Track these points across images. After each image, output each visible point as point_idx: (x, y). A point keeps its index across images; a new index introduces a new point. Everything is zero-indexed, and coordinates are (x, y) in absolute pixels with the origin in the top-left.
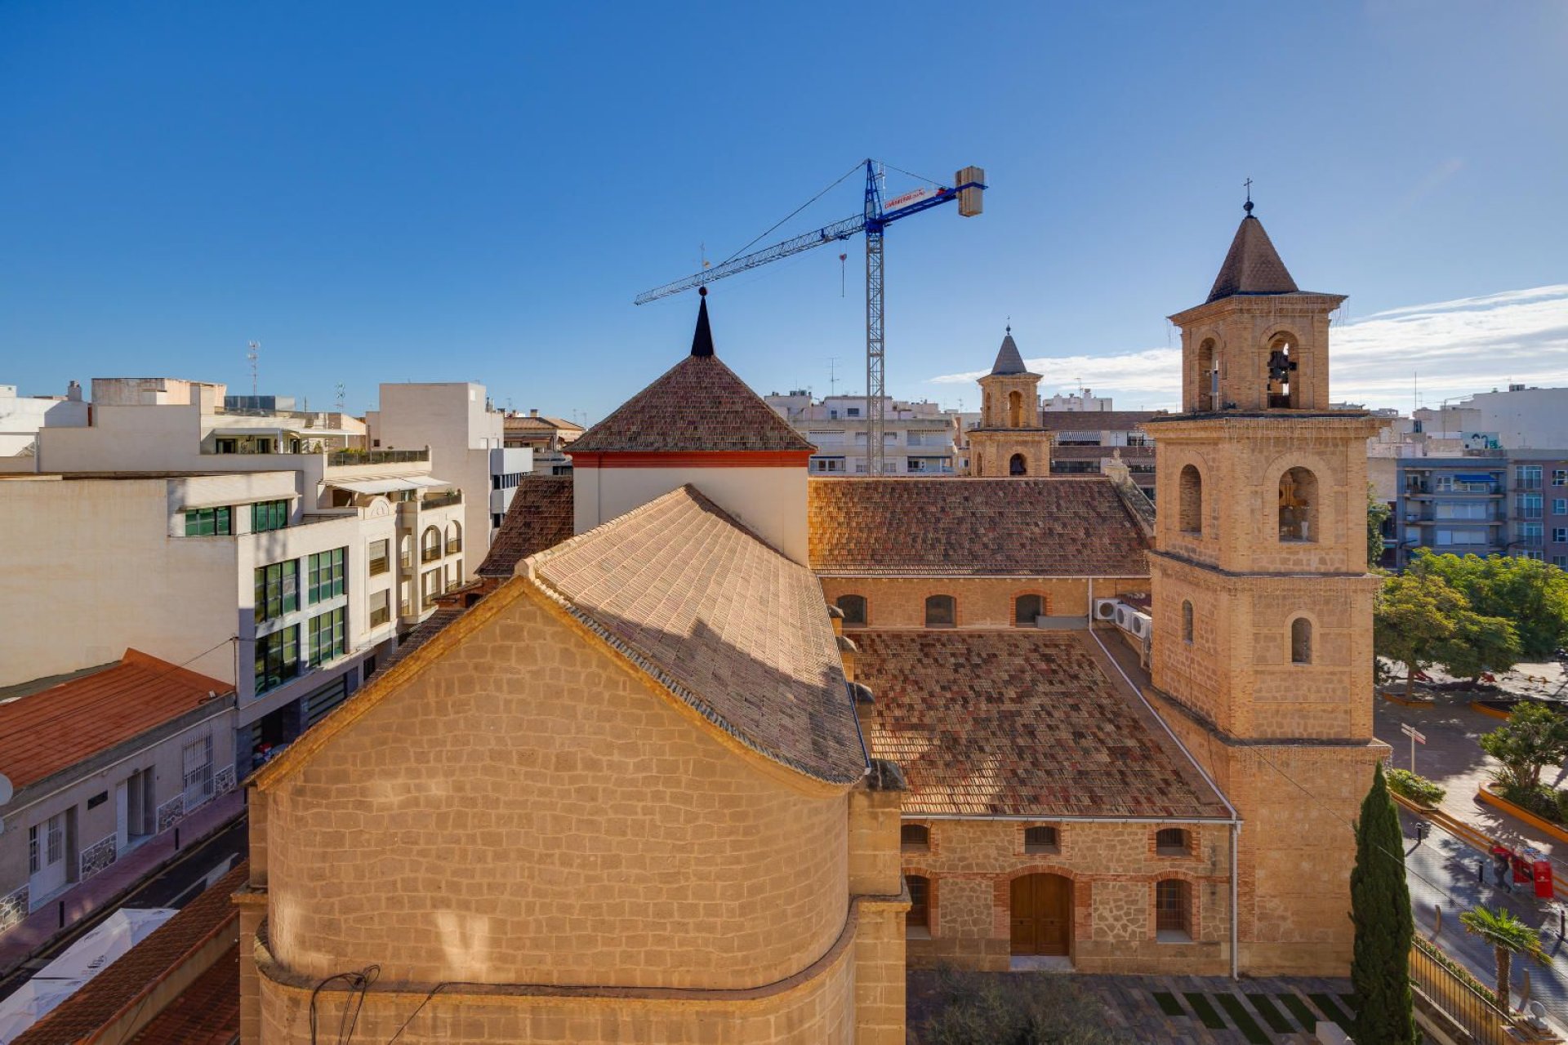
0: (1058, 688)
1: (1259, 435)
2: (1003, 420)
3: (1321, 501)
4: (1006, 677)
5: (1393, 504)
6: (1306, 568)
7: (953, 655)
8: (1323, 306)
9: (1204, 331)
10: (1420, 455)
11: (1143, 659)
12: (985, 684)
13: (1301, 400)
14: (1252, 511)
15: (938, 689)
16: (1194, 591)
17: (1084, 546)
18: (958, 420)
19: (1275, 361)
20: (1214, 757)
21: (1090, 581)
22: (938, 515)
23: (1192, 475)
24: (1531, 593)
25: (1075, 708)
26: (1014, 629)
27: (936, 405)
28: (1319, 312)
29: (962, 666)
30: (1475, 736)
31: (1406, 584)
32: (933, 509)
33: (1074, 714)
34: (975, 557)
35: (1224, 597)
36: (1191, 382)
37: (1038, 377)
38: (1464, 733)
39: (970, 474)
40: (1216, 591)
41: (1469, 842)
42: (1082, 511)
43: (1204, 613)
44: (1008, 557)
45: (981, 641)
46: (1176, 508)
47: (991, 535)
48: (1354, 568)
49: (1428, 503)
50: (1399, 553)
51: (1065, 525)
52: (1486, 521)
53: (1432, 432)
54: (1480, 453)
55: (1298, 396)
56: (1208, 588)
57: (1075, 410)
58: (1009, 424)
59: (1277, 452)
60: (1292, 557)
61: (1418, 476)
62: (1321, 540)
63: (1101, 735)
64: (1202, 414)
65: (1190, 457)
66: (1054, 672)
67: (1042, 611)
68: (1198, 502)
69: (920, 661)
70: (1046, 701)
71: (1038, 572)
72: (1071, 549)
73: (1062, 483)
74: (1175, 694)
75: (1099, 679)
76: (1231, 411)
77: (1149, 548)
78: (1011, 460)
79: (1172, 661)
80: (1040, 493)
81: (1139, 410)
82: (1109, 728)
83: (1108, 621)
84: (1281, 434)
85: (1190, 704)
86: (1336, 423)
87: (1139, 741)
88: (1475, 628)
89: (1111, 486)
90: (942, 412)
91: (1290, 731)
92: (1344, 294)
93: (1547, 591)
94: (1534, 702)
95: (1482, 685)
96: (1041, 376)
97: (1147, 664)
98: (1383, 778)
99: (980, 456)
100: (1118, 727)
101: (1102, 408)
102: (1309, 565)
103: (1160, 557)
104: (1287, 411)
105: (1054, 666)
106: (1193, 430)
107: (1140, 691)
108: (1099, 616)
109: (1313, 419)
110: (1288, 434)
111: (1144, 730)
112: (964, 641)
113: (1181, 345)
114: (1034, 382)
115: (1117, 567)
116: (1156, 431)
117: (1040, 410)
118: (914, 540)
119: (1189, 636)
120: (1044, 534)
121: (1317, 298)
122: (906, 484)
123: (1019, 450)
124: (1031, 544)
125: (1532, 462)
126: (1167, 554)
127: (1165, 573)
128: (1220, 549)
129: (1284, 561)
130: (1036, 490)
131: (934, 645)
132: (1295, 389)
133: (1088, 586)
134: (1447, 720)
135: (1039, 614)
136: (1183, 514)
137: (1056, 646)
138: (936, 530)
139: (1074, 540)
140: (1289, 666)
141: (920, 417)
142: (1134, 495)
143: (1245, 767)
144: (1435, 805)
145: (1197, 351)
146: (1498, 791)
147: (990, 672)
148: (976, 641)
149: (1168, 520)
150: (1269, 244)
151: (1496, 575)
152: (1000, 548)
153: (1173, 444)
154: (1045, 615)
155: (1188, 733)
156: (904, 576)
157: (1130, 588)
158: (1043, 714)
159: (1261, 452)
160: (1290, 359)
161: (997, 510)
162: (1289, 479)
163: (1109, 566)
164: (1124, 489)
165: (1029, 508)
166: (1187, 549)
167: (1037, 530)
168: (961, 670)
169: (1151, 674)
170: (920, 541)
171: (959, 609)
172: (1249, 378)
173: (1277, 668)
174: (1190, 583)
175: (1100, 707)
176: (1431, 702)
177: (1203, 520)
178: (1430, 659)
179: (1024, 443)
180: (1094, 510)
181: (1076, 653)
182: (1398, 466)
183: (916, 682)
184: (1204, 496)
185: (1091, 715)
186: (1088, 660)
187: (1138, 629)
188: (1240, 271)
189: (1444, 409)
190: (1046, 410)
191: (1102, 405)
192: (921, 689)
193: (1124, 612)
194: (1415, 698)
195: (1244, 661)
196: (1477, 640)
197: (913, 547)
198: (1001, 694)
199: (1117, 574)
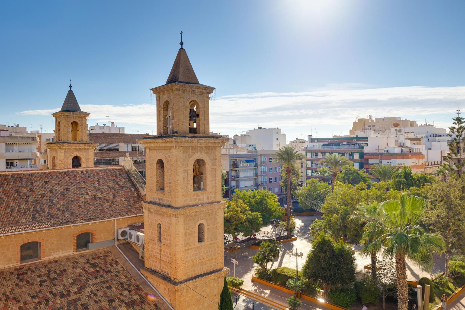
0: (100, 280)
1: (186, 145)
2: (68, 137)
3: (207, 172)
4: (71, 281)
5: (227, 172)
6: (202, 202)
7: (39, 276)
8: (207, 91)
9: (165, 97)
10: (235, 153)
11: (141, 254)
12: (59, 288)
13: (200, 130)
14: (184, 179)
15: (29, 299)
16: (162, 218)
17: (112, 203)
18: (40, 137)
19: (191, 113)
20: (170, 292)
21: (116, 220)
22: (29, 194)
23: (160, 163)
24: (264, 202)
25: (109, 287)
26: (76, 253)
27: (25, 128)
28: (206, 94)
29: (45, 281)
30: (251, 257)
31: (232, 204)
32: (25, 190)
33: (108, 291)
34: (52, 216)
35: (173, 219)
36: (160, 121)
37: (88, 114)
38: (248, 257)
39: (48, 168)
40: (170, 217)
41: (250, 297)
42: (111, 184)
43: (166, 228)
44: (72, 214)
45: (56, 264)
46: (154, 180)
47: (62, 202)
48: (218, 200)
49: (237, 171)
50: (230, 192)
51: (102, 193)
52: (253, 176)
53: (239, 144)
54: (251, 152)
55: (199, 129)
56: (167, 216)
57: (106, 133)
58: (71, 140)
59: (193, 152)
60: (198, 198)
61: (235, 161)
62: (207, 190)
63: (122, 298)
64: (164, 135)
65: (160, 155)
66: (98, 271)
67: (91, 241)
68: (163, 176)
69: (17, 285)
70: (94, 288)
71: (89, 220)
72: (106, 205)
73: (101, 171)
74: (154, 268)
75: (120, 269)
76: (176, 134)
77: (143, 200)
78: (73, 160)
79: (153, 253)
80: (89, 177)
81: (137, 133)
82: (126, 293)
83: (124, 240)
84: (194, 144)
85: (160, 271)
86: (212, 140)
87: (140, 295)
88: (251, 217)
89: (125, 171)
90: (29, 132)
91: (197, 272)
92: (214, 87)
93: (268, 200)
94: (265, 240)
95: (252, 238)
96: (89, 114)
97: (142, 257)
98: (227, 282)
99: (54, 157)
100: (130, 291)
101: (120, 132)
102: (203, 200)
103: (148, 204)
104: (196, 135)
105: (97, 269)
106: (162, 143)
107: (139, 271)
108: (120, 238)
109: (205, 139)
110: (196, 145)
111: (141, 289)
112: (46, 266)
113: (156, 103)
114: (85, 117)
115: (128, 212)
116: (146, 143)
117: (88, 132)
118: (12, 211)
119: (160, 240)
120: (92, 198)
121: (205, 87)
122: (6, 176)
123: (77, 154)
124: (84, 205)
125: (264, 155)
126: (150, 202)
127: (150, 212)
128: (172, 198)
129: (195, 200)
130: (87, 175)
131: (26, 273)
132: (198, 125)
133: (115, 223)
134: (244, 253)
135: (89, 243)
136: (157, 182)
137: (99, 258)
138: (27, 203)
139: (107, 200)
140: (197, 244)
141: (14, 135)
142: (136, 175)
143: (182, 293)
144: (241, 287)
145: (162, 106)
146: (257, 275)
147: (62, 280)
148: (53, 265)
149: (151, 186)
150: (189, 62)
151: (256, 197)
152: (67, 209)
153: (153, 149)
154: (92, 242)
155: (160, 285)
156: (5, 235)
157: (134, 221)
158: (92, 296)
159: (187, 153)
160: (196, 113)
161: (65, 187)
162: (197, 164)
163: (125, 212)
164: (131, 172)
165: (83, 185)
166: (159, 199)
167: (88, 197)
168: (45, 284)
169: (144, 262)
170: (16, 211)
171: (42, 248)
172: (182, 120)
173: (193, 247)
174: (160, 214)
175: (122, 283)
176: (239, 248)
177: (165, 184)
178: (239, 232)
179: (80, 150)
180: (117, 184)
181: (109, 259)
182: (229, 157)
183: (15, 299)
184: (166, 174)
185: (117, 289)
186: (115, 261)
187: (138, 241)
188: (179, 72)
189: (242, 135)
190: (91, 132)
191: (120, 130)
192: (18, 302)
193: (132, 234)
194: (235, 248)
195: (181, 246)
196: (251, 222)
197: (11, 215)
198: (69, 291)
199: (129, 215)
